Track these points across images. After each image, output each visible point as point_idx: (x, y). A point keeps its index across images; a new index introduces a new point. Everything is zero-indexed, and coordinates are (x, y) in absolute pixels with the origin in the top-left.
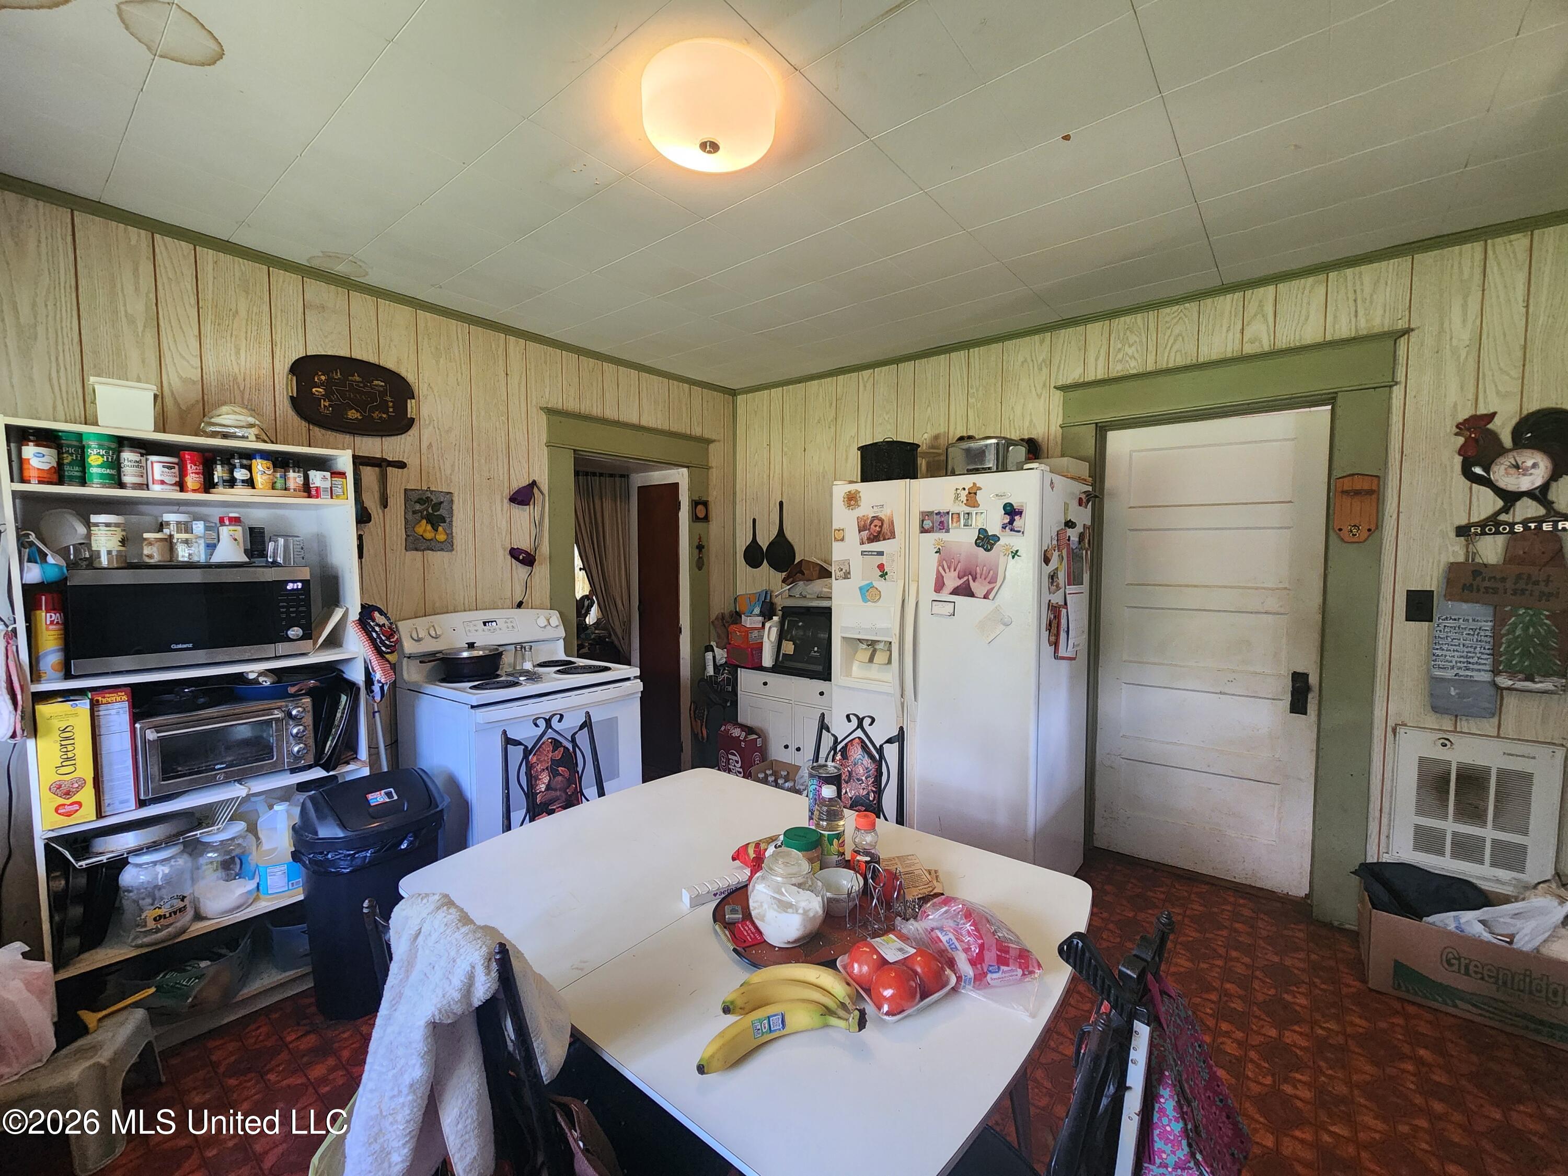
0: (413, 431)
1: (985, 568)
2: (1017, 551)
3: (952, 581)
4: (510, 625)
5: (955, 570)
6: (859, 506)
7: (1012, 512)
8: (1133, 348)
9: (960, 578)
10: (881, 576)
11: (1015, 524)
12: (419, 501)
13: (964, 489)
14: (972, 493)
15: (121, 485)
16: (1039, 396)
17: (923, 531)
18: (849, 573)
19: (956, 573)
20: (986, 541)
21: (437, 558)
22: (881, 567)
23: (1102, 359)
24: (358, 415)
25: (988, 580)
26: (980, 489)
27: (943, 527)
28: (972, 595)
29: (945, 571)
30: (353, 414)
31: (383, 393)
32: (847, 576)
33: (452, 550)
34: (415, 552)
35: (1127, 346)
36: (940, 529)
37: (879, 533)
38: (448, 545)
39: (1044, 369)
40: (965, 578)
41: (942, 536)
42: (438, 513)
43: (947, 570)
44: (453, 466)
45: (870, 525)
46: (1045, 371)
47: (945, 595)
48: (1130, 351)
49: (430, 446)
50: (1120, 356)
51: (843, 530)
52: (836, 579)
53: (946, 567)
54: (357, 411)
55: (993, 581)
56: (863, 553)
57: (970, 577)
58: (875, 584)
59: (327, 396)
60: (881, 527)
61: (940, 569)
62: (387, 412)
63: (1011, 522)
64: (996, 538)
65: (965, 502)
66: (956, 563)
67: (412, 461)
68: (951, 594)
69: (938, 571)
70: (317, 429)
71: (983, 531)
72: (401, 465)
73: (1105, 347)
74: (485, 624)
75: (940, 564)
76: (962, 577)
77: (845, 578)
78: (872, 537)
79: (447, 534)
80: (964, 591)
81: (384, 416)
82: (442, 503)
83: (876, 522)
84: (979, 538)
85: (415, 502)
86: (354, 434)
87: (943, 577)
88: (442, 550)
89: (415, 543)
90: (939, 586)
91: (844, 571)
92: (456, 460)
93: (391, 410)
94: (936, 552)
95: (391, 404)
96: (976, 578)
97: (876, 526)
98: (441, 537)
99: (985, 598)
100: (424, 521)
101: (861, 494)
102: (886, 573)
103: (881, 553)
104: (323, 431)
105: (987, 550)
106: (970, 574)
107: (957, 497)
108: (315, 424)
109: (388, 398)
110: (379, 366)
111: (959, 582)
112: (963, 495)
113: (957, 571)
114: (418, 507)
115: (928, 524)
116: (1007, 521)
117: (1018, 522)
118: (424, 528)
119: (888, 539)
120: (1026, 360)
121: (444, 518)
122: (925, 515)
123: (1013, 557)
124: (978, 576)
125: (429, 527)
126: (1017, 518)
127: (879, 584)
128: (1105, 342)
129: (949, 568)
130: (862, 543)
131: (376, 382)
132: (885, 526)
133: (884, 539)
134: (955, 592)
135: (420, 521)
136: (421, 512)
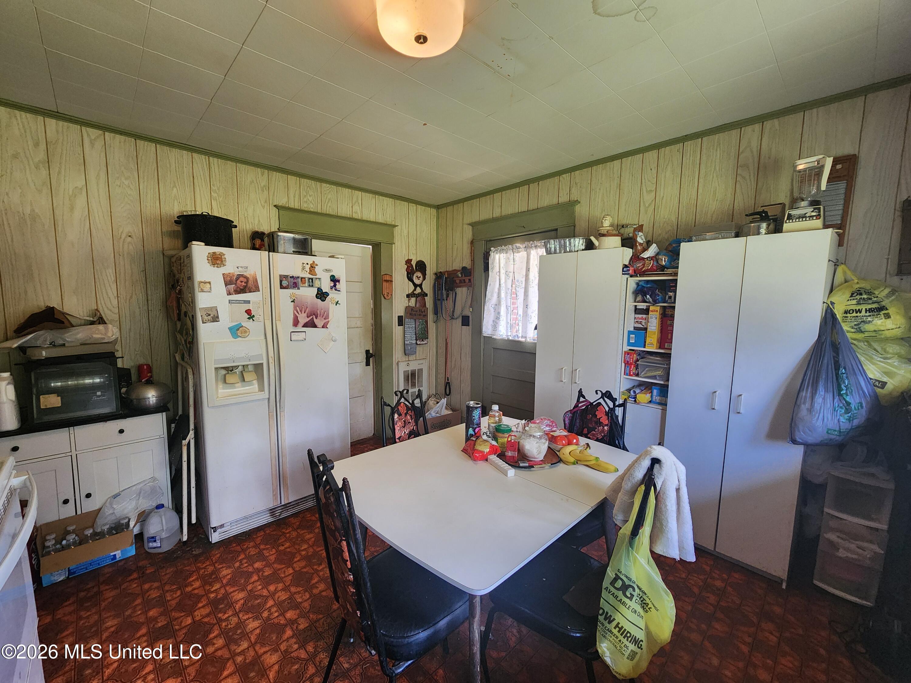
1: (322, 311)
2: (338, 301)
3: (303, 319)
5: (305, 313)
6: (224, 265)
7: (335, 280)
8: (311, 198)
9: (308, 317)
10: (249, 318)
11: (337, 286)
13: (308, 264)
14: (313, 267)
16: (264, 207)
17: (282, 287)
18: (218, 317)
19: (306, 314)
20: (322, 295)
22: (248, 312)
23: (297, 196)
25: (324, 317)
26: (317, 265)
27: (295, 286)
28: (315, 326)
29: (298, 313)
32: (216, 319)
35: (308, 195)
36: (294, 287)
37: (245, 287)
39: (265, 192)
40: (311, 317)
41: (295, 291)
43: (300, 313)
45: (237, 280)
46: (266, 192)
47: (300, 328)
48: (310, 199)
50: (305, 199)
51: (210, 283)
52: (203, 323)
53: (299, 311)
55: (327, 317)
56: (230, 302)
57: (314, 316)
58: (243, 324)
60: (247, 283)
61: (295, 312)
63: (335, 285)
64: (327, 294)
65: (308, 271)
66: (305, 308)
68: (303, 327)
69: (294, 314)
71: (319, 289)
73: (297, 192)
75: (295, 308)
76: (310, 316)
77: (213, 322)
78: (238, 289)
80: (311, 324)
83: (242, 279)
84: (318, 293)
87: (297, 317)
90: (296, 323)
91: (211, 316)
94: (292, 302)
96: (317, 317)
97: (242, 282)
99: (323, 327)
101: (226, 256)
102: (254, 315)
103: (248, 302)
105: (323, 301)
106: (314, 314)
107: (303, 268)
111: (308, 320)
112: (308, 267)
113: (306, 313)
115: (285, 283)
116: (332, 285)
117: (338, 286)
119: (254, 292)
120: (253, 182)
122: (282, 278)
123: (336, 305)
124: (319, 315)
126: (337, 283)
127: (248, 324)
128: (298, 188)
129: (301, 311)
130: (229, 294)
132: (250, 282)
133: (250, 292)
134: (305, 325)
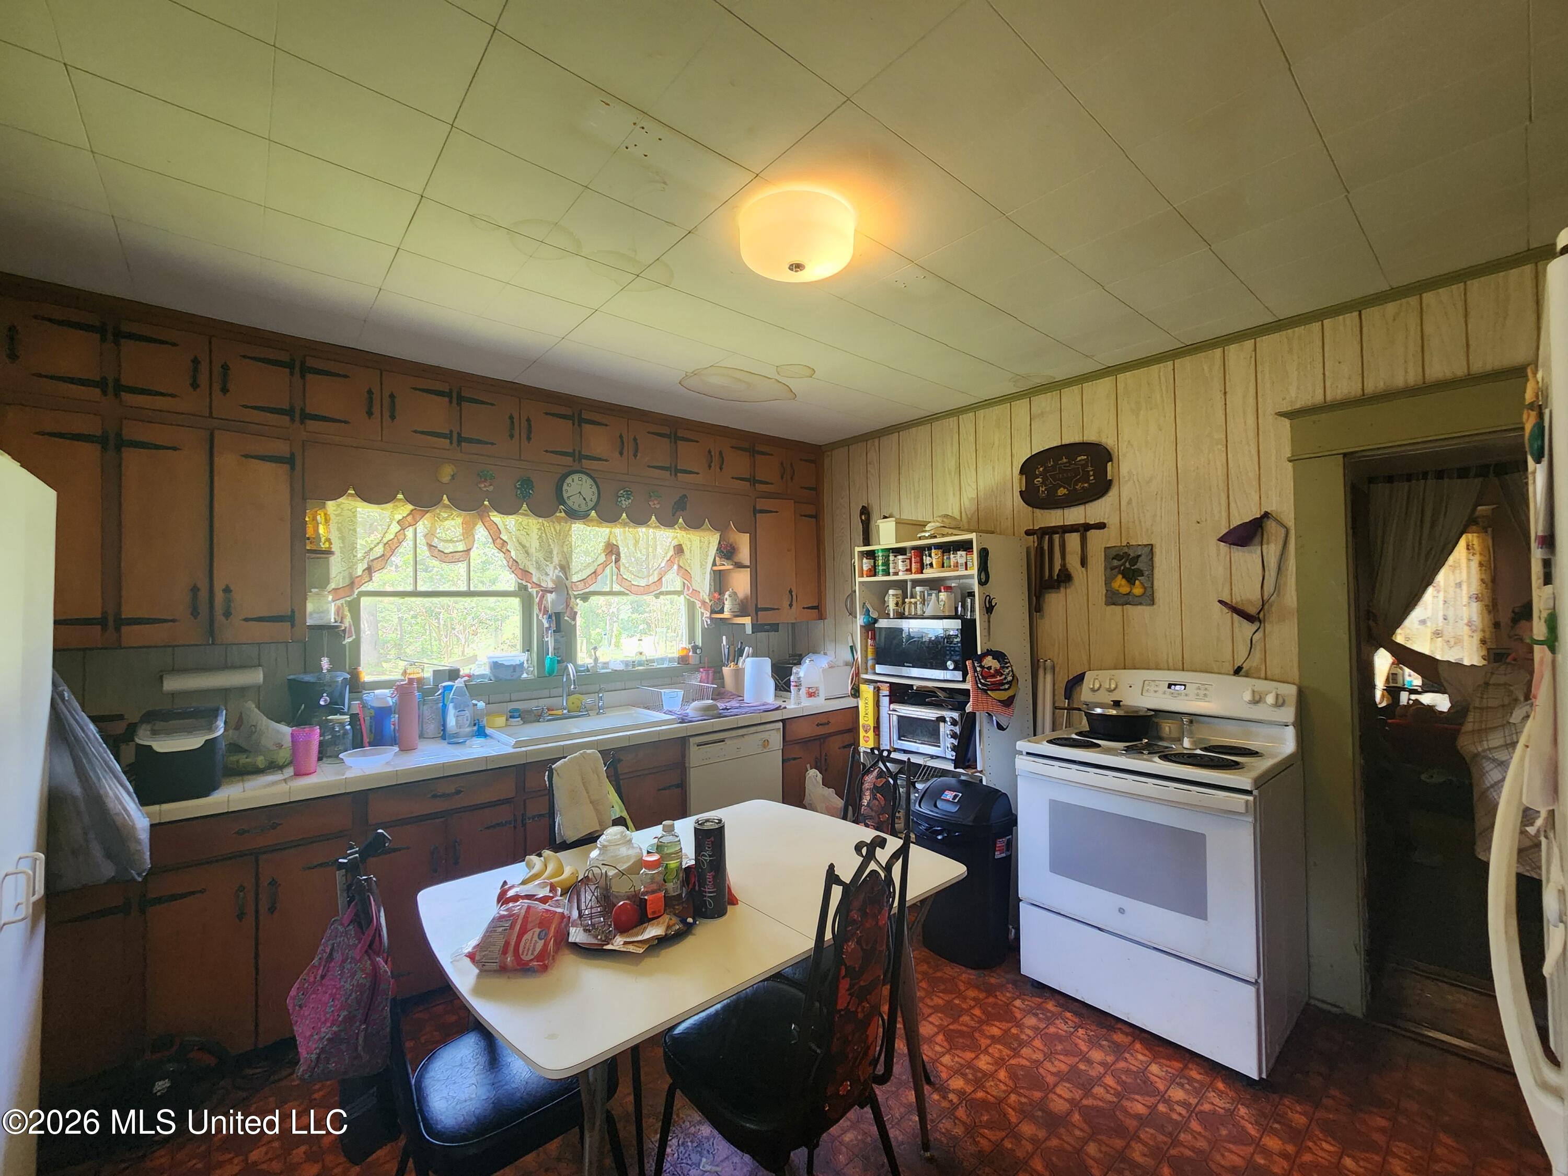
0: (1113, 492)
4: (1202, 692)
12: (1117, 557)
15: (889, 574)
21: (1134, 611)
24: (1065, 491)
30: (1062, 491)
31: (1085, 466)
33: (1153, 604)
34: (1113, 606)
38: (1149, 598)
42: (1136, 567)
44: (1155, 516)
49: (1130, 502)
54: (1065, 488)
59: (1043, 483)
62: (1087, 481)
67: (1112, 521)
70: (1038, 510)
72: (1101, 526)
74: (1170, 686)
79: (1145, 588)
81: (1086, 485)
82: (1139, 556)
85: (1113, 559)
86: (1063, 508)
88: (1141, 604)
89: (1113, 598)
92: (1159, 508)
93: (1092, 478)
95: (1091, 473)
98: (1137, 591)
100: (1120, 576)
104: (1042, 511)
108: (1036, 508)
109: (1090, 469)
110: (1083, 443)
114: (1116, 563)
118: (1120, 584)
121: (1141, 571)
125: (1124, 582)
131: (1079, 458)
135: (1117, 576)
136: (1118, 567)
